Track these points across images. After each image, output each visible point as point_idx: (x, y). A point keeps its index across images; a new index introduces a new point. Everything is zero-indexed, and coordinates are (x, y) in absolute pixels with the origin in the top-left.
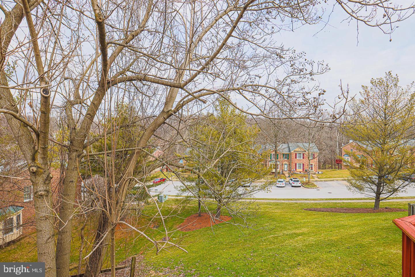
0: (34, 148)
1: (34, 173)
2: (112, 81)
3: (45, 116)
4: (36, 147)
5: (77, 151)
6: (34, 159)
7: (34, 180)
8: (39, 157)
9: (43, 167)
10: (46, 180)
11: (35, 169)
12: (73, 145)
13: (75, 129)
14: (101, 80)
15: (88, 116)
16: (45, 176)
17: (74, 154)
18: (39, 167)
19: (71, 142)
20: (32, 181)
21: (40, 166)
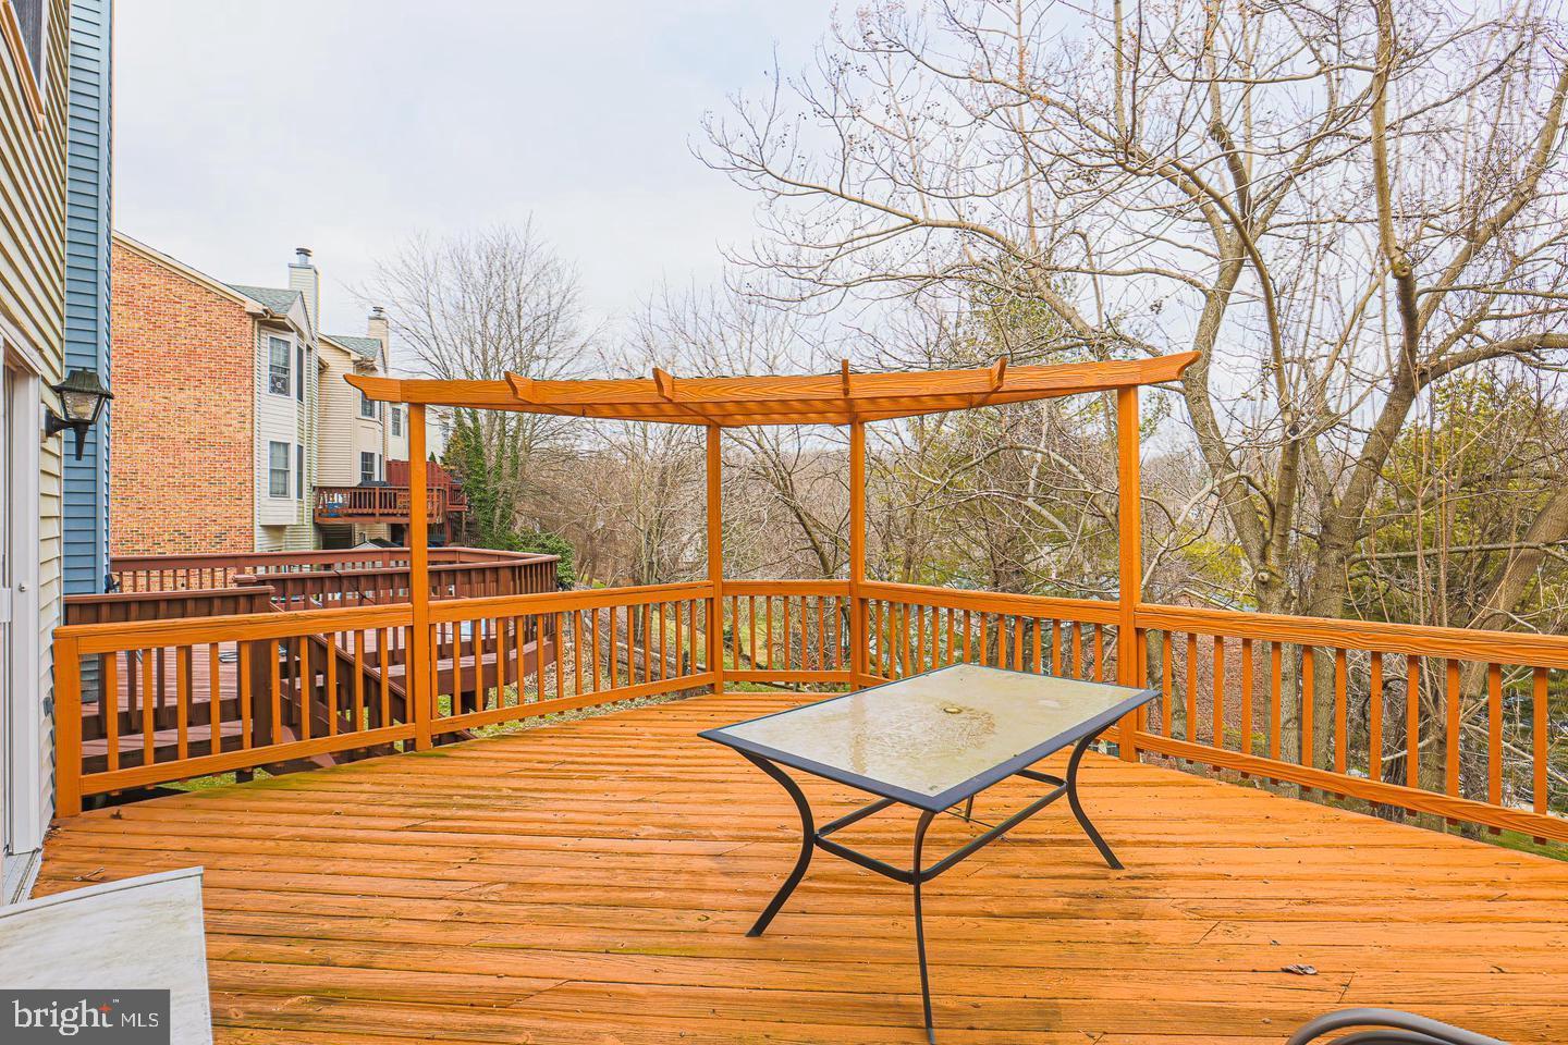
0: (1263, 535)
1: (1264, 584)
2: (1433, 368)
3: (1290, 475)
4: (1268, 534)
5: (1339, 545)
6: (1263, 557)
7: (1263, 597)
8: (1273, 552)
9: (1279, 573)
10: (1285, 600)
11: (1266, 576)
12: (1329, 533)
13: (1330, 495)
14: (1399, 373)
15: (1367, 462)
16: (1283, 592)
17: (1334, 555)
18: (1273, 574)
19: (1324, 527)
20: (1259, 600)
21: (1274, 570)
